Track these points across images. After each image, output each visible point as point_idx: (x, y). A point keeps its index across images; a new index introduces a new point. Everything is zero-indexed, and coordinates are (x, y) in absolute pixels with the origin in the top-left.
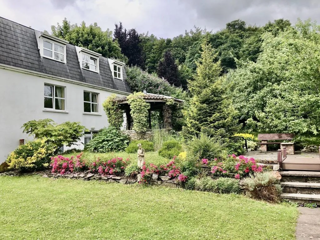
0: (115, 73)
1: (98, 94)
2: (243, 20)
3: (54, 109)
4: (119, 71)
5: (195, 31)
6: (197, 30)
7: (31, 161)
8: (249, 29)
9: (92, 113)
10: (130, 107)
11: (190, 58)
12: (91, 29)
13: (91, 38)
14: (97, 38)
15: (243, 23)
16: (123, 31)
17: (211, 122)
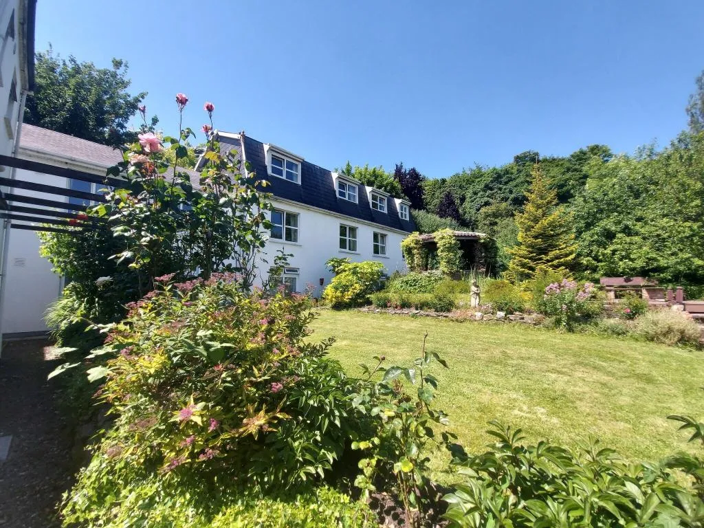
0: (402, 214)
1: (386, 235)
2: (536, 151)
3: (347, 250)
4: (405, 211)
5: (474, 168)
6: (477, 167)
7: (348, 296)
8: (545, 160)
9: (380, 255)
10: (438, 245)
11: (471, 197)
12: (374, 171)
13: (373, 179)
14: (379, 179)
15: (537, 154)
16: (403, 171)
17: (548, 261)
